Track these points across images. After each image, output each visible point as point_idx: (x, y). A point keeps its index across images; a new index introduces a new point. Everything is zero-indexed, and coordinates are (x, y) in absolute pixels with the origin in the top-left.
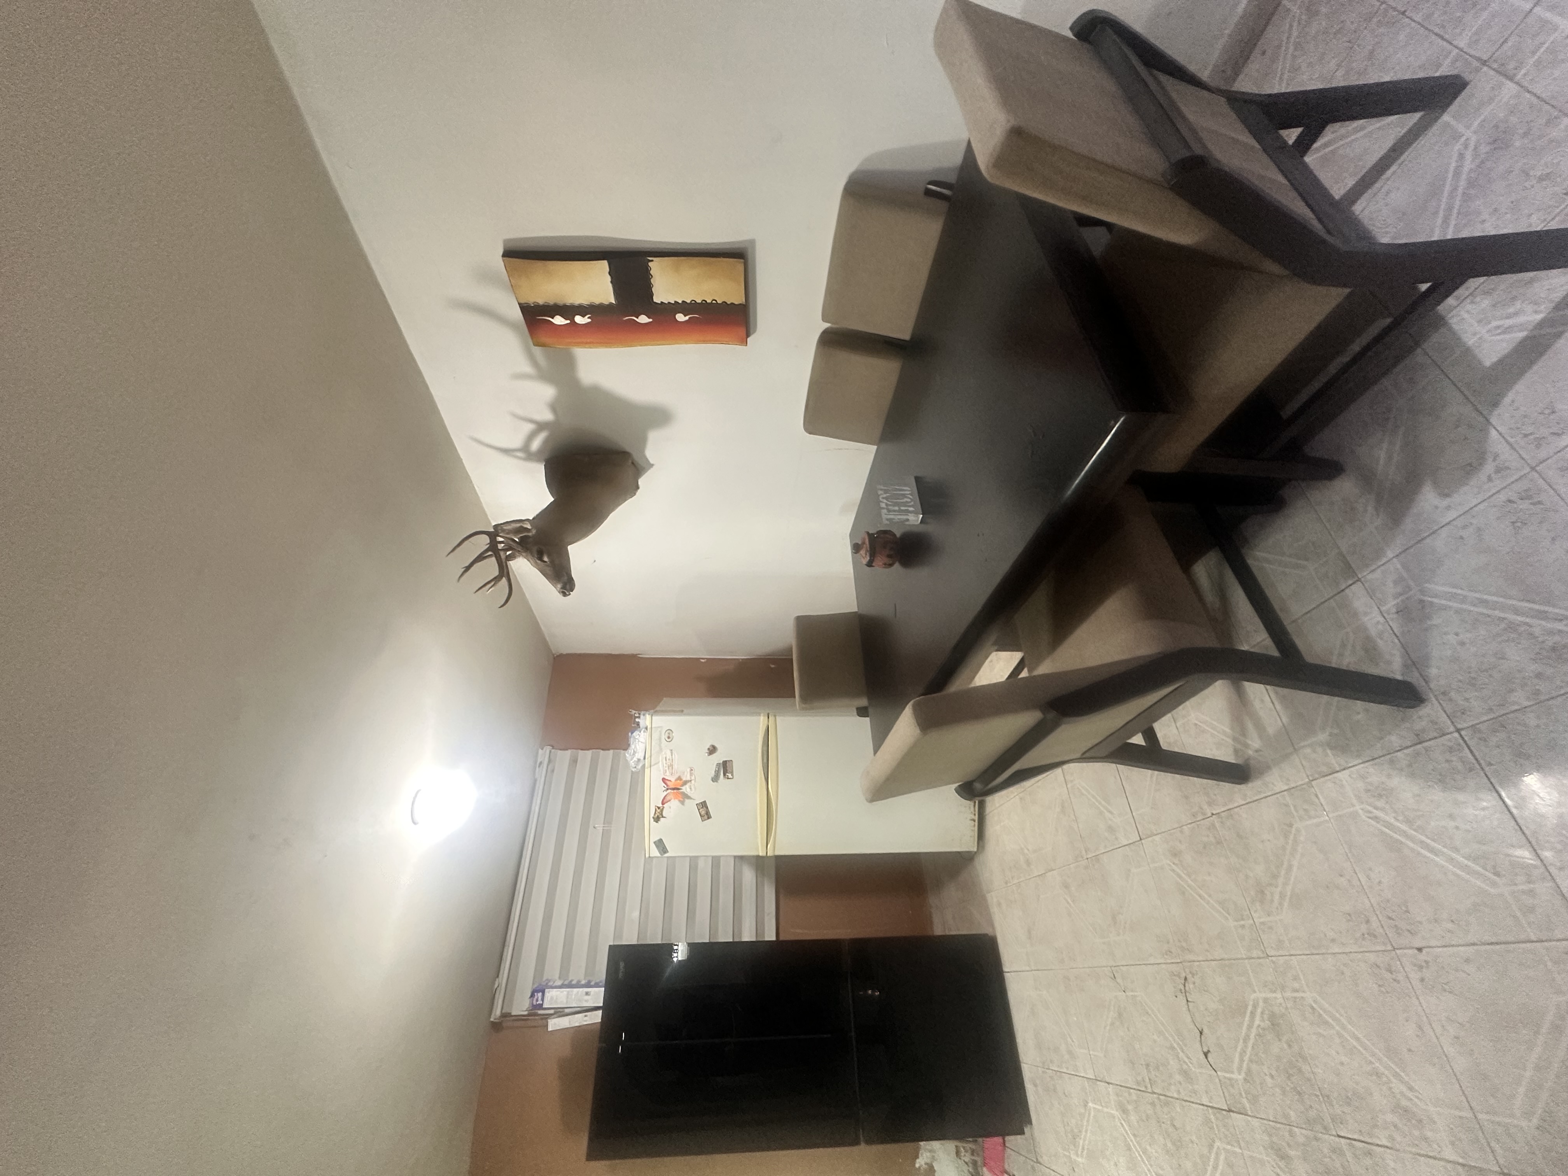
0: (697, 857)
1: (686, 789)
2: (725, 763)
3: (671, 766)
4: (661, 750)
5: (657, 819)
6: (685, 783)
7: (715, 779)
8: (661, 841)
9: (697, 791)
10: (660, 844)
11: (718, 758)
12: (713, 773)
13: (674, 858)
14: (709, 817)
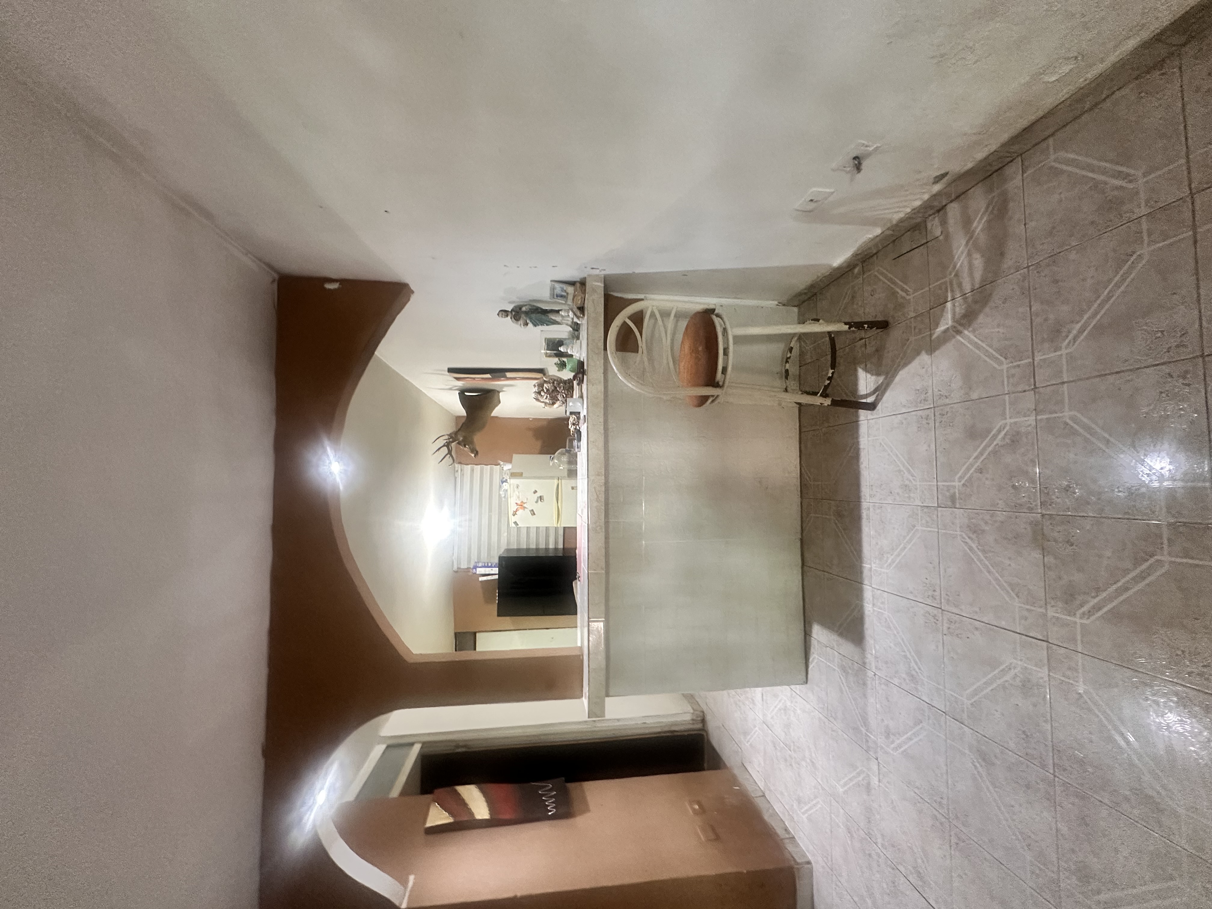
0: (530, 527)
1: (525, 505)
2: (541, 497)
3: (519, 497)
4: (514, 491)
5: (514, 515)
6: (525, 503)
7: (537, 502)
8: (516, 522)
9: (529, 506)
10: (515, 523)
11: (538, 494)
12: (536, 500)
13: (520, 527)
14: (534, 514)
